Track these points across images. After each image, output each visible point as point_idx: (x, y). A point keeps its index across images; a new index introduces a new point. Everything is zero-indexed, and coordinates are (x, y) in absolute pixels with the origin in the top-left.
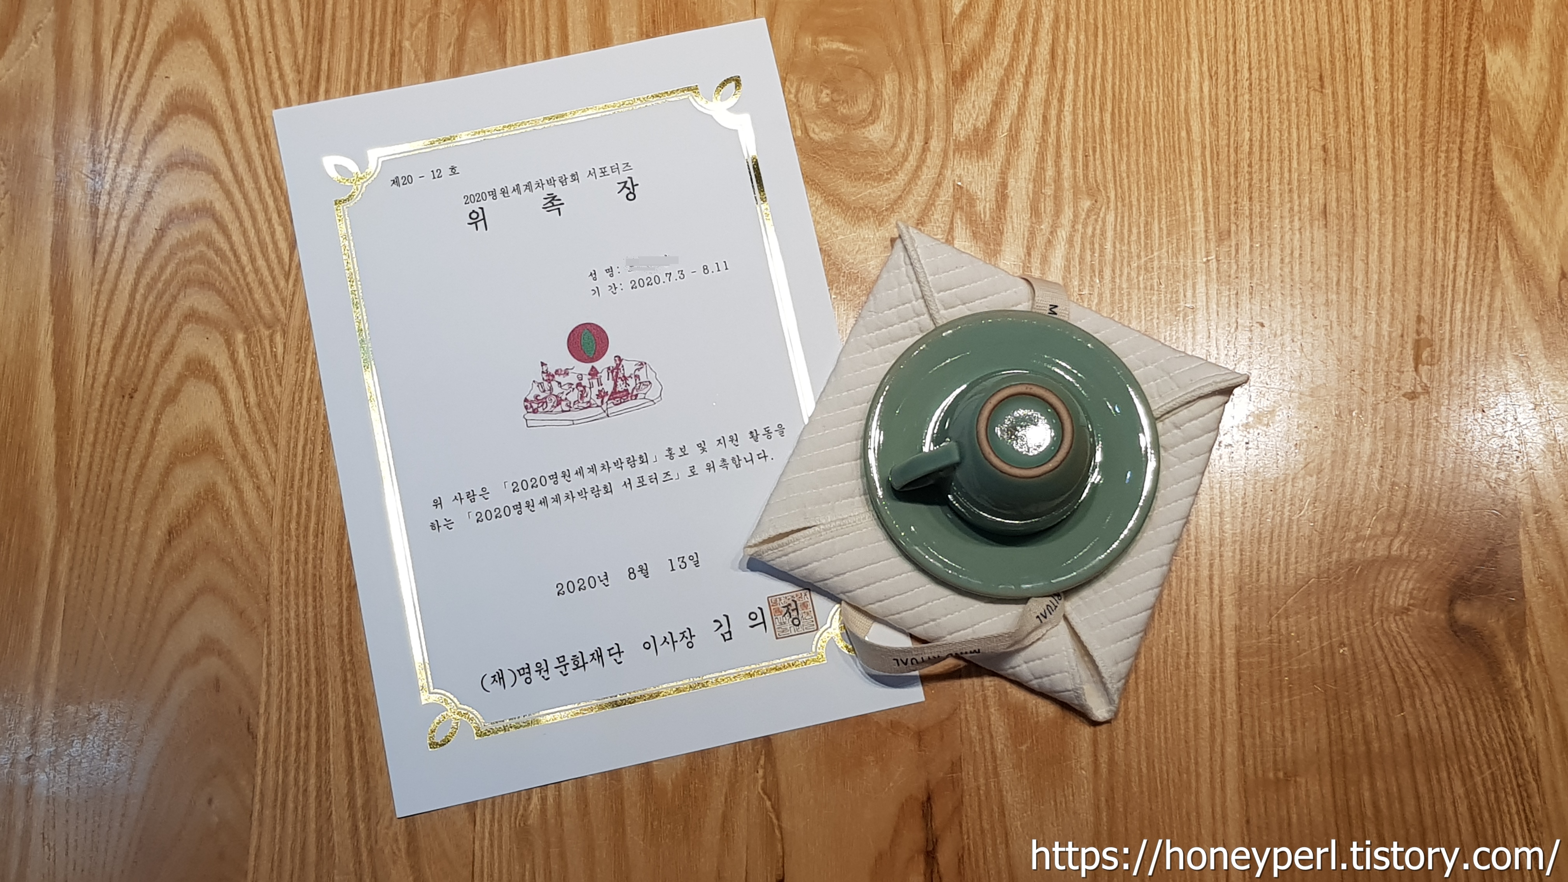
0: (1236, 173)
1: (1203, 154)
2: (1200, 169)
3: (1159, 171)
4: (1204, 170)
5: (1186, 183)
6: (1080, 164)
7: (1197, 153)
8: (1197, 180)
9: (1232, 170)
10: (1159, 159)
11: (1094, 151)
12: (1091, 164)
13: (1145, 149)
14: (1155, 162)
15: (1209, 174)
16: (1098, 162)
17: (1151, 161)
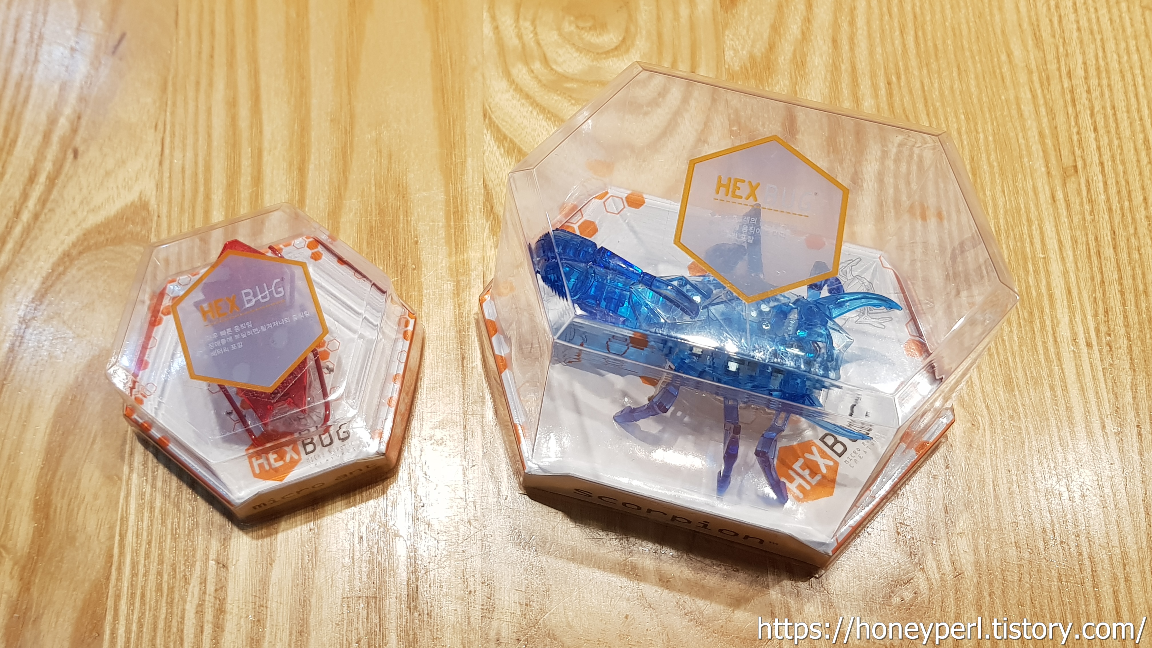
0: (1073, 100)
1: (1031, 81)
2: (1029, 96)
3: (980, 100)
4: (1034, 96)
5: (1014, 112)
6: (883, 92)
7: (1023, 78)
8: (1027, 109)
9: (1068, 97)
10: (978, 85)
11: (899, 78)
12: (895, 92)
13: (959, 74)
14: (973, 89)
15: (1041, 102)
16: (905, 90)
17: (968, 87)
